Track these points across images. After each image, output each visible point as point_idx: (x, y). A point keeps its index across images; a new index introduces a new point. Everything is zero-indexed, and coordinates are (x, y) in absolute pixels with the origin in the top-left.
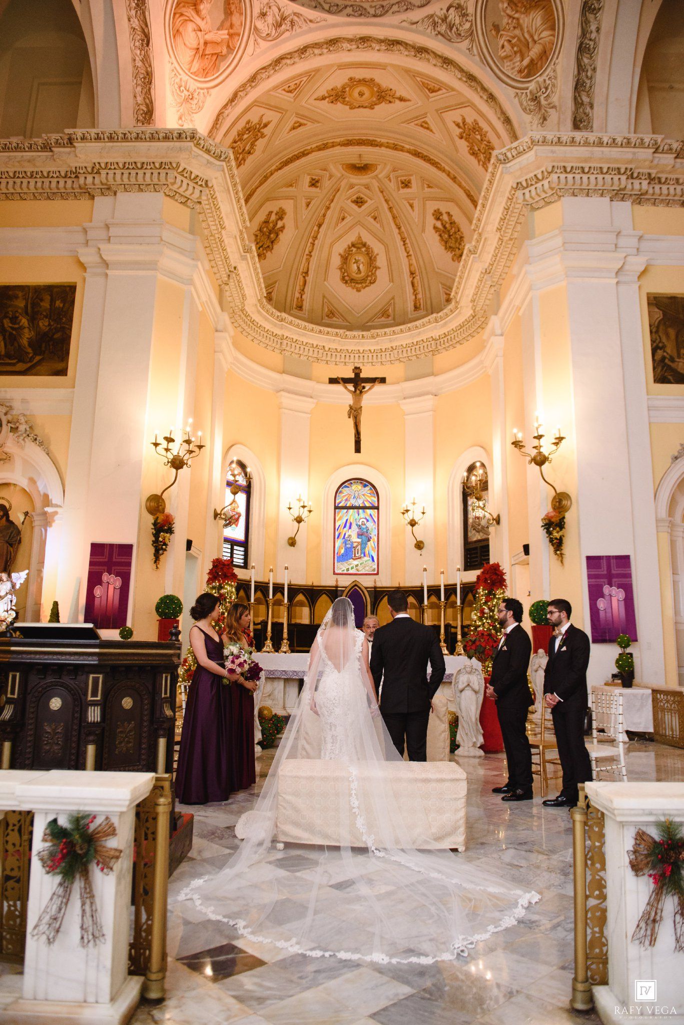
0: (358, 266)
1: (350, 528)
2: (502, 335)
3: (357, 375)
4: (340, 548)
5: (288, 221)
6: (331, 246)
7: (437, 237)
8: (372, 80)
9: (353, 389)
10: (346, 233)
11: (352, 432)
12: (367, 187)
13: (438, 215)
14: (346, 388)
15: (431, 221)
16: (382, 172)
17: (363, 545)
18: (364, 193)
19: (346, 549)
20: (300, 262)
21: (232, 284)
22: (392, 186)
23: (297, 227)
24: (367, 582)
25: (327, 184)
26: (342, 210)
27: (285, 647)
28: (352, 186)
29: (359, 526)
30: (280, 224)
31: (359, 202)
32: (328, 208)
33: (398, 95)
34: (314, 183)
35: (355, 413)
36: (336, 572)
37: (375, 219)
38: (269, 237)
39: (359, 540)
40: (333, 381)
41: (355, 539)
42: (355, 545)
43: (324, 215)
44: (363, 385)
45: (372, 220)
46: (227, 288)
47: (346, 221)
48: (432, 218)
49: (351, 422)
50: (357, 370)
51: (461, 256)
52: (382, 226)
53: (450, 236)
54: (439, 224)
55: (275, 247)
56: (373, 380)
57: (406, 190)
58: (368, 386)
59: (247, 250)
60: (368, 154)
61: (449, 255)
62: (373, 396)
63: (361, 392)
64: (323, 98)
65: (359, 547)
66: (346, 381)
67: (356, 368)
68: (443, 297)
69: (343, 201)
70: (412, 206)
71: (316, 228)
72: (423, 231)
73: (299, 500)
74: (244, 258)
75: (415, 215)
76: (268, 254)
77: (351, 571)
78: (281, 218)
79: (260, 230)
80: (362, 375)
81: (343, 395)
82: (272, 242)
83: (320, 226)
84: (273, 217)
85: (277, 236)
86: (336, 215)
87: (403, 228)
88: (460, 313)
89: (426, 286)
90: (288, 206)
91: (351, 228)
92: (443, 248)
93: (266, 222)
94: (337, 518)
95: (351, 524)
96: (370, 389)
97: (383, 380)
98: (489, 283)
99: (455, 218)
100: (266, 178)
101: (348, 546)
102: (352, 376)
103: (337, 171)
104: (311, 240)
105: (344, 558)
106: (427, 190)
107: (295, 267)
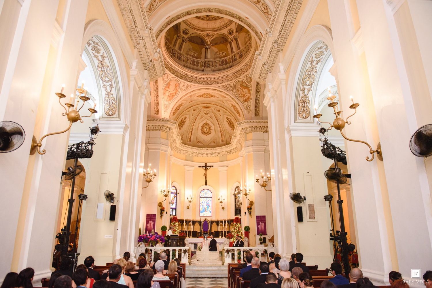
0: (206, 129)
1: (204, 203)
2: (242, 156)
3: (206, 165)
4: (201, 209)
5: (187, 119)
6: (199, 124)
7: (227, 123)
8: (209, 94)
9: (205, 169)
10: (203, 121)
11: (205, 180)
12: (209, 111)
13: (228, 119)
14: (203, 168)
15: (226, 120)
16: (212, 108)
17: (208, 208)
18: (208, 112)
19: (203, 209)
20: (190, 128)
21: (174, 143)
22: (215, 111)
23: (189, 120)
24: (209, 219)
25: (198, 110)
26: (202, 115)
27: (191, 237)
28: (204, 111)
29: (207, 203)
30: (185, 120)
31: (206, 114)
32: (198, 115)
33: (216, 96)
34: (194, 110)
35: (205, 175)
36: (200, 215)
37: (211, 118)
38: (182, 124)
39: (207, 207)
40: (200, 167)
41: (205, 206)
42: (205, 208)
43: (197, 117)
44: (207, 168)
45: (210, 118)
46: (172, 144)
47: (203, 118)
48: (226, 119)
49: (204, 177)
50: (206, 164)
51: (234, 129)
52: (213, 119)
53: (231, 124)
54: (228, 121)
55: (183, 126)
56: (210, 166)
57: (219, 112)
58: (209, 168)
59: (178, 136)
60: (208, 105)
61: (231, 128)
62: (210, 170)
63: (207, 170)
64: (197, 97)
65: (207, 209)
66: (203, 167)
67: (206, 163)
68: (230, 139)
69: (202, 114)
70: (221, 116)
71: (195, 120)
72: (224, 121)
73: (190, 196)
74: (177, 138)
75: (221, 118)
76: (182, 128)
77: (204, 215)
78: (185, 119)
79: (180, 123)
80: (207, 165)
81: (202, 170)
82: (183, 125)
83: (196, 120)
84: (183, 119)
85: (184, 123)
86: (200, 117)
87: (218, 121)
88: (233, 146)
89: (225, 137)
90: (187, 116)
91: (204, 120)
92: (229, 126)
93: (181, 121)
94: (200, 200)
95: (204, 202)
96: (209, 169)
97: (213, 166)
98: (239, 143)
99: (232, 120)
100: (182, 113)
101: (204, 208)
102: (205, 165)
103: (200, 108)
104: (193, 123)
105: (203, 211)
106: (224, 113)
107: (189, 131)
